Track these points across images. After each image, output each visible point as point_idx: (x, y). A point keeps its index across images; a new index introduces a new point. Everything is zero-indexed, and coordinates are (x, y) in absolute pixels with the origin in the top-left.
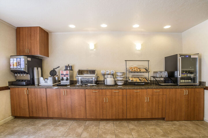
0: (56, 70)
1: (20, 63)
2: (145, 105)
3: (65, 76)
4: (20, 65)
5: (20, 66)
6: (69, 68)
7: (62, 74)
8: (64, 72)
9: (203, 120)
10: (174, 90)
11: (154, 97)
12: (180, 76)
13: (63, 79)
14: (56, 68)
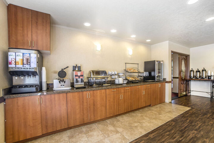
0: (64, 70)
1: (29, 60)
2: (143, 97)
3: (79, 77)
4: (30, 63)
5: (30, 65)
6: (78, 68)
7: (76, 76)
8: (78, 73)
9: (165, 102)
10: (155, 84)
11: (147, 90)
12: (157, 75)
13: (77, 81)
14: (65, 69)
